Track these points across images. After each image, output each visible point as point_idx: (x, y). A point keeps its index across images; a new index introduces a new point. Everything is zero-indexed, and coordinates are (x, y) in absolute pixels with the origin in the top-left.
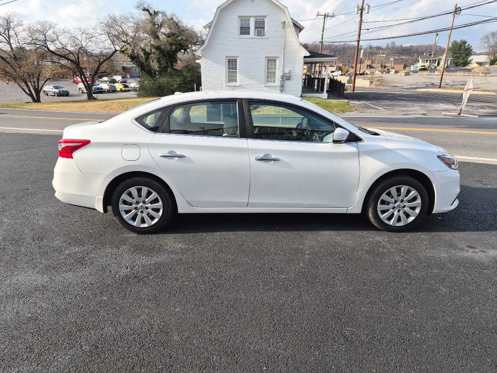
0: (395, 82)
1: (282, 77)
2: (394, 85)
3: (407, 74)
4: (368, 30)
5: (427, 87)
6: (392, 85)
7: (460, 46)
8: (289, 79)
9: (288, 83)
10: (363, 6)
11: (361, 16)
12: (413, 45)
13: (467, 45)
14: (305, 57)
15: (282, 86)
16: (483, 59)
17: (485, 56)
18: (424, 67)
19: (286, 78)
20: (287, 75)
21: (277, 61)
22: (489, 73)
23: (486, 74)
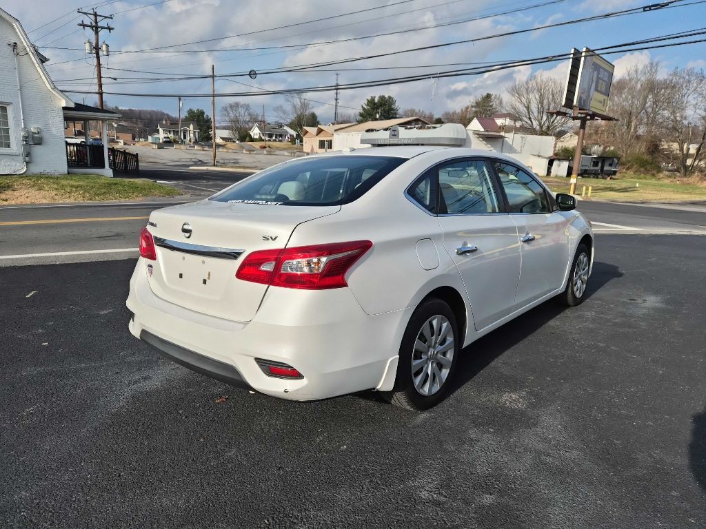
0: (151, 157)
1: (26, 139)
2: (151, 160)
3: (160, 146)
4: (115, 79)
5: (196, 164)
6: (148, 161)
7: (199, 116)
8: (39, 142)
9: (37, 150)
10: (97, 44)
11: (98, 57)
12: (134, 109)
13: (205, 116)
14: (64, 108)
15: (28, 155)
16: (226, 134)
17: (225, 131)
18: (168, 140)
19: (33, 140)
20: (36, 135)
21: (10, 110)
22: (253, 151)
23: (250, 151)
